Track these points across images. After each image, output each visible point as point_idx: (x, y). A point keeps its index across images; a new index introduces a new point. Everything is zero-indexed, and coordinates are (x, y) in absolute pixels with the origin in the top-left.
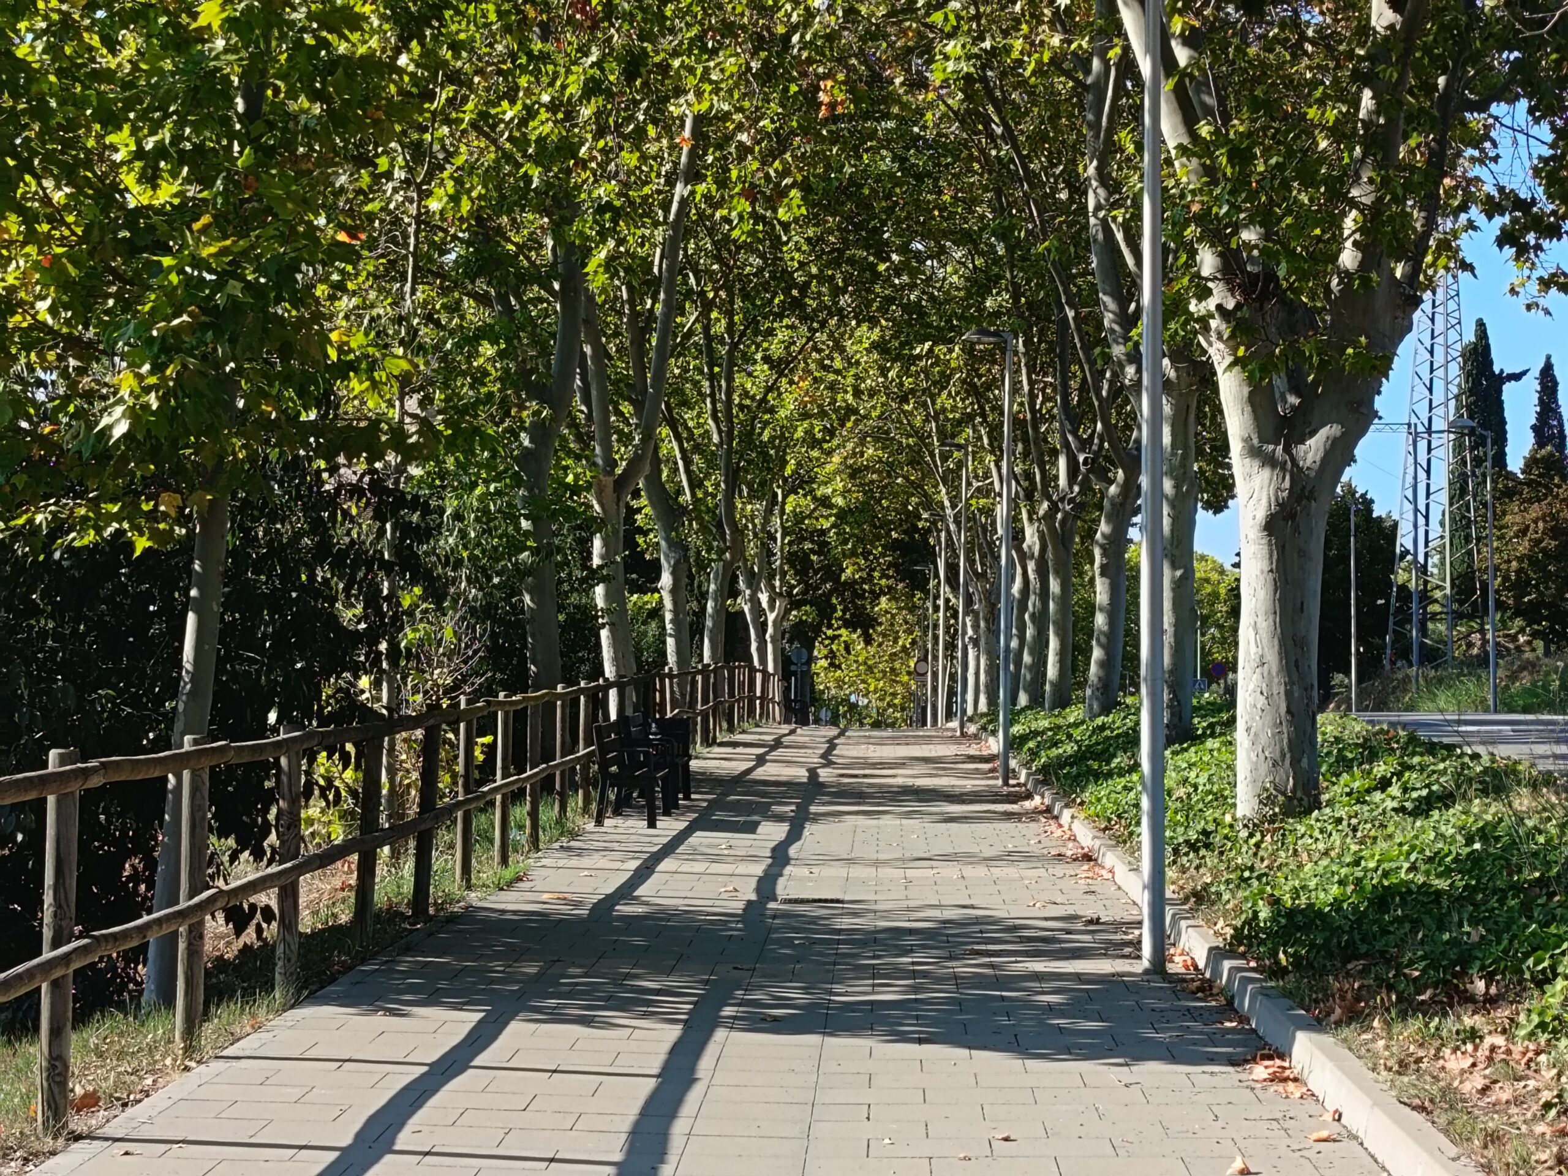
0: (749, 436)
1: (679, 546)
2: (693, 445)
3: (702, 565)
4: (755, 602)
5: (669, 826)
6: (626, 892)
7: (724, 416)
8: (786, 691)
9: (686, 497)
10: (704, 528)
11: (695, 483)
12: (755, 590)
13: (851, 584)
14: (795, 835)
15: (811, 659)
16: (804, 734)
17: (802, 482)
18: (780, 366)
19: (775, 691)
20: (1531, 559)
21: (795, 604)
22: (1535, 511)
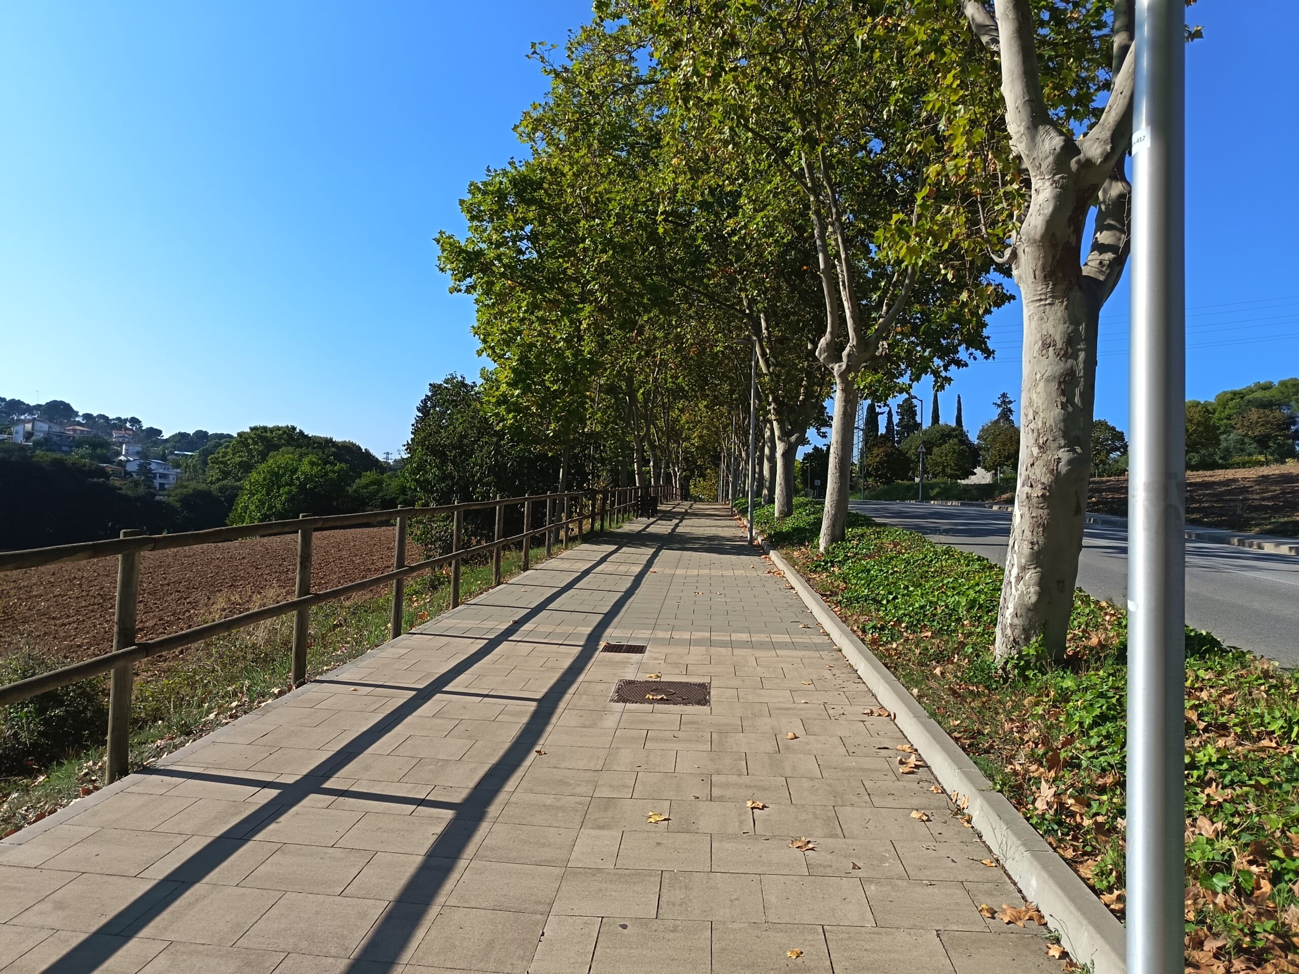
0: (673, 428)
1: (655, 456)
2: (658, 431)
3: (661, 460)
4: (674, 470)
5: (652, 520)
6: (644, 530)
7: (667, 422)
8: (682, 493)
9: (657, 443)
10: (661, 451)
11: (659, 439)
12: (674, 467)
13: (700, 466)
14: (681, 522)
15: (689, 485)
16: (685, 503)
17: (687, 439)
18: (682, 411)
19: (679, 492)
20: (879, 462)
21: (684, 470)
22: (881, 450)
